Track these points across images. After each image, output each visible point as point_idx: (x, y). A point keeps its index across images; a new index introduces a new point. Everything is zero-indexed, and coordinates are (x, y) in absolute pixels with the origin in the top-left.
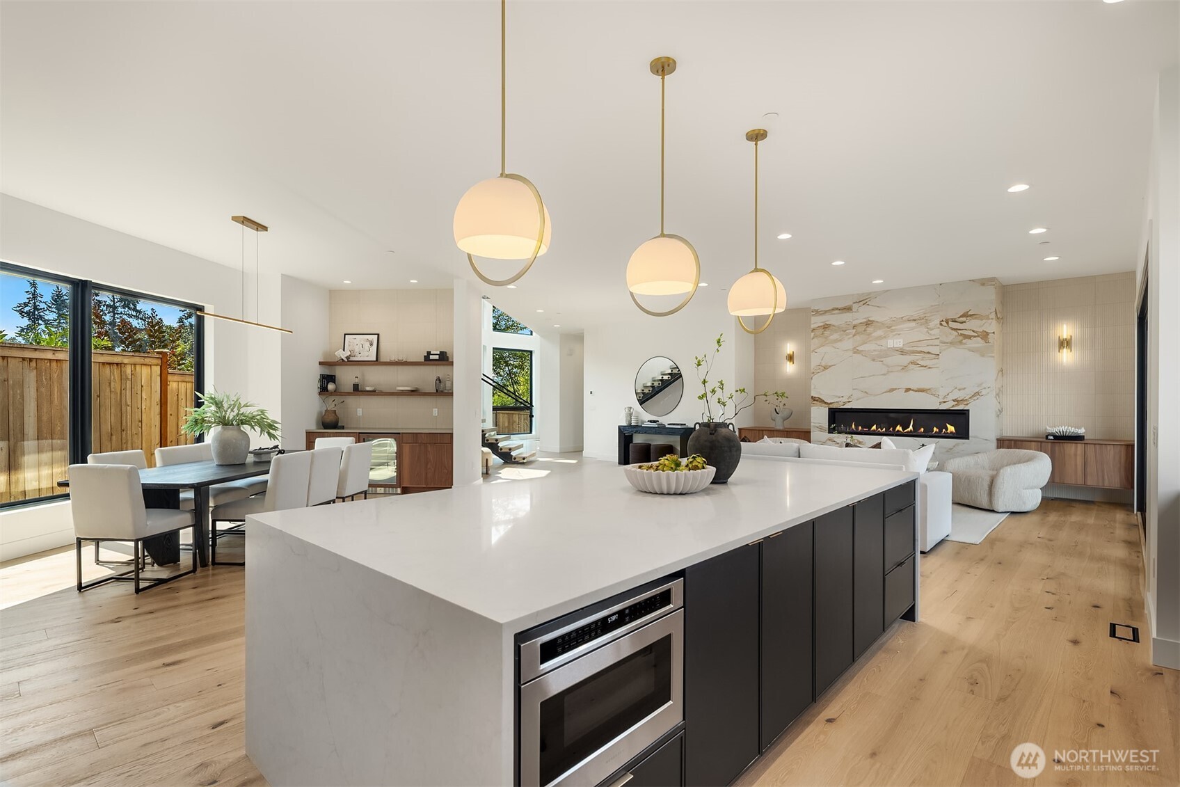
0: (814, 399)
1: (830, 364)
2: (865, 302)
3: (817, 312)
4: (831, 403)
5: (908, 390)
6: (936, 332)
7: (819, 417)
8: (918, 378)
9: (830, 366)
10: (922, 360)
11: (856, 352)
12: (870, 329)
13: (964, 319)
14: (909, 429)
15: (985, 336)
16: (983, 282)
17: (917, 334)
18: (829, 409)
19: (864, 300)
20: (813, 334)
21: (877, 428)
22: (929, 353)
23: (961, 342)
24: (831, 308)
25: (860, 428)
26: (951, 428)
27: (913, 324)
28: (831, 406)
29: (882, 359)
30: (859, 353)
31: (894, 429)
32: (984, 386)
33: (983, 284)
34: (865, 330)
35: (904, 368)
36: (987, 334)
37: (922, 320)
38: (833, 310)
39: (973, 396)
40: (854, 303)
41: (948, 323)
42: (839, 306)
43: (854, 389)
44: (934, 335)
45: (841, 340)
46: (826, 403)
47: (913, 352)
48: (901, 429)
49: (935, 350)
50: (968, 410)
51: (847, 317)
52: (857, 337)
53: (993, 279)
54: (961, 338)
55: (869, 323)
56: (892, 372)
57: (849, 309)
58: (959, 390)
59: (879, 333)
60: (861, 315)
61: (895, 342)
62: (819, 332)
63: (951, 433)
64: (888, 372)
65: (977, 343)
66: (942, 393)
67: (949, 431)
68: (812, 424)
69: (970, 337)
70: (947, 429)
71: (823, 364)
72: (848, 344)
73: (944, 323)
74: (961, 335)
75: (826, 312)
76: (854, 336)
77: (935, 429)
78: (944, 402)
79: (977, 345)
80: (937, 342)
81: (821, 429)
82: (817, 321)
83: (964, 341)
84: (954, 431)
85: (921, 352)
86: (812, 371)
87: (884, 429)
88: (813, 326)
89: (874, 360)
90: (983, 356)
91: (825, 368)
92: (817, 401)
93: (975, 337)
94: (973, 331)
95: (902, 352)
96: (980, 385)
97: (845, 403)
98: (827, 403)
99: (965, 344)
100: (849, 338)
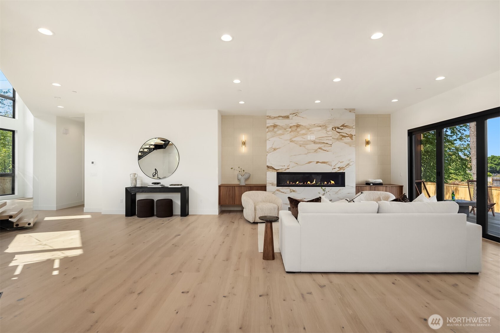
0: (268, 167)
1: (277, 147)
2: (296, 114)
3: (270, 117)
4: (278, 170)
5: (317, 162)
6: (330, 133)
7: (271, 178)
8: (322, 156)
9: (277, 149)
10: (324, 147)
11: (291, 141)
12: (299, 129)
13: (342, 128)
14: (313, 183)
15: (351, 136)
16: (351, 110)
17: (322, 133)
18: (277, 173)
19: (295, 114)
20: (267, 130)
21: (299, 183)
22: (327, 143)
23: (341, 139)
24: (278, 116)
25: (291, 183)
26: (333, 182)
27: (320, 128)
28: (278, 171)
29: (304, 146)
30: (293, 142)
31: (307, 183)
32: (351, 161)
33: (350, 111)
34: (296, 130)
35: (316, 151)
36: (352, 135)
37: (324, 127)
38: (279, 117)
39: (347, 165)
40: (290, 114)
41: (335, 129)
42: (282, 115)
43: (290, 162)
44: (329, 135)
45: (283, 134)
46: (275, 169)
47: (320, 143)
48: (310, 183)
49: (330, 142)
50: (345, 173)
51: (286, 121)
52: (292, 133)
53: (354, 110)
54: (341, 137)
55: (298, 126)
56: (310, 153)
57: (287, 117)
58: (341, 162)
59: (303, 132)
60: (294, 121)
61: (311, 137)
62: (271, 129)
63: (333, 184)
64: (308, 153)
65: (348, 140)
66: (333, 164)
67: (332, 183)
68: (267, 182)
69: (345, 137)
70: (331, 182)
71: (274, 147)
72: (287, 136)
73: (334, 129)
74: (341, 135)
75: (275, 118)
76: (290, 132)
77: (325, 183)
78: (334, 169)
79: (348, 141)
80: (331, 138)
81: (272, 184)
82: (270, 122)
83: (343, 138)
84: (334, 183)
85: (324, 143)
86: (267, 151)
87: (302, 183)
88: (268, 125)
89: (301, 146)
90: (350, 146)
91: (275, 149)
92: (270, 168)
93: (347, 137)
94: (346, 134)
95: (315, 142)
96: (349, 160)
97: (286, 169)
98: (276, 170)
99: (343, 140)
100: (288, 133)
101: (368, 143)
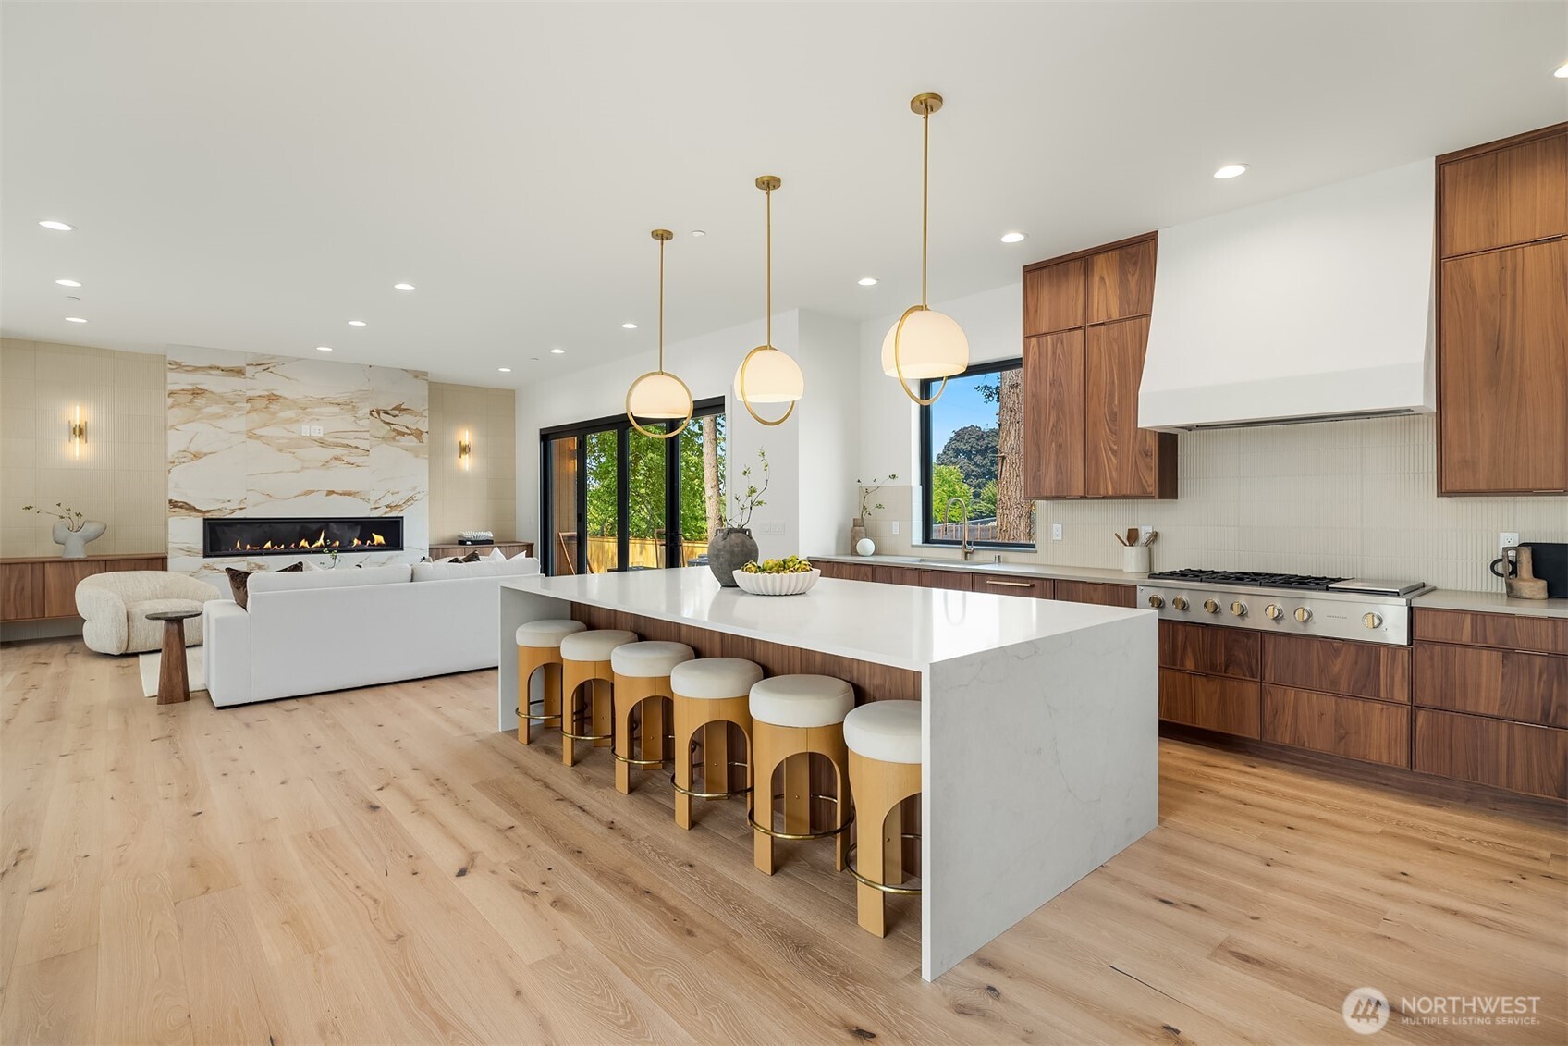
0: (173, 504)
1: (205, 451)
2: (266, 367)
3: (179, 366)
4: (208, 511)
5: (330, 493)
6: (365, 422)
7: (188, 532)
8: (342, 478)
9: (206, 454)
10: (349, 456)
11: (252, 435)
12: (274, 407)
13: (397, 412)
14: (318, 544)
15: (418, 434)
16: (418, 375)
17: (343, 422)
18: (205, 519)
19: (265, 365)
20: (170, 401)
21: (272, 546)
22: (356, 447)
23: (393, 438)
24: (208, 365)
25: (248, 546)
26: (378, 540)
27: (337, 409)
28: (208, 516)
29: (293, 451)
30: (257, 439)
31: (297, 545)
32: (417, 490)
33: (416, 377)
34: (267, 407)
35: (325, 464)
36: (421, 433)
37: (348, 406)
38: (210, 368)
39: (408, 501)
40: (248, 365)
41: (379, 414)
42: (222, 366)
43: (248, 491)
44: (363, 426)
45: (225, 416)
46: (197, 511)
47: (337, 445)
48: (306, 545)
49: (364, 445)
50: (402, 518)
51: (234, 383)
52: (254, 415)
53: (425, 374)
54: (394, 434)
55: (272, 398)
56: (308, 468)
57: (239, 372)
58: (393, 494)
59: (289, 414)
60: (260, 384)
61: (315, 430)
62: (187, 398)
63: (379, 544)
64: (303, 468)
65: (410, 441)
66: (373, 497)
67: (375, 543)
68: (170, 545)
69: (403, 434)
70: (372, 541)
71: (193, 448)
72: (238, 422)
73: (375, 414)
74: (394, 430)
75: (196, 369)
76: (248, 413)
77: (356, 541)
78: (376, 508)
79: (411, 444)
80: (367, 435)
81: (189, 552)
82: (180, 381)
83: (397, 438)
84: (382, 543)
85: (347, 446)
86: (170, 459)
87: (283, 546)
88: (170, 387)
89: (281, 451)
90: (417, 456)
91: (196, 456)
92: (181, 507)
93: (409, 434)
94: (407, 428)
95: (322, 443)
96: (414, 489)
97: (234, 511)
98: (202, 512)
99: (399, 441)
100: (240, 415)
101: (464, 450)
